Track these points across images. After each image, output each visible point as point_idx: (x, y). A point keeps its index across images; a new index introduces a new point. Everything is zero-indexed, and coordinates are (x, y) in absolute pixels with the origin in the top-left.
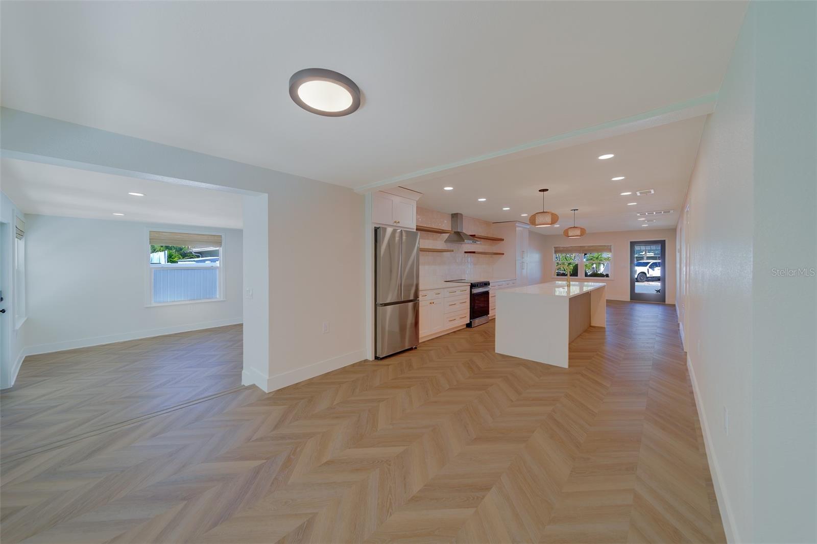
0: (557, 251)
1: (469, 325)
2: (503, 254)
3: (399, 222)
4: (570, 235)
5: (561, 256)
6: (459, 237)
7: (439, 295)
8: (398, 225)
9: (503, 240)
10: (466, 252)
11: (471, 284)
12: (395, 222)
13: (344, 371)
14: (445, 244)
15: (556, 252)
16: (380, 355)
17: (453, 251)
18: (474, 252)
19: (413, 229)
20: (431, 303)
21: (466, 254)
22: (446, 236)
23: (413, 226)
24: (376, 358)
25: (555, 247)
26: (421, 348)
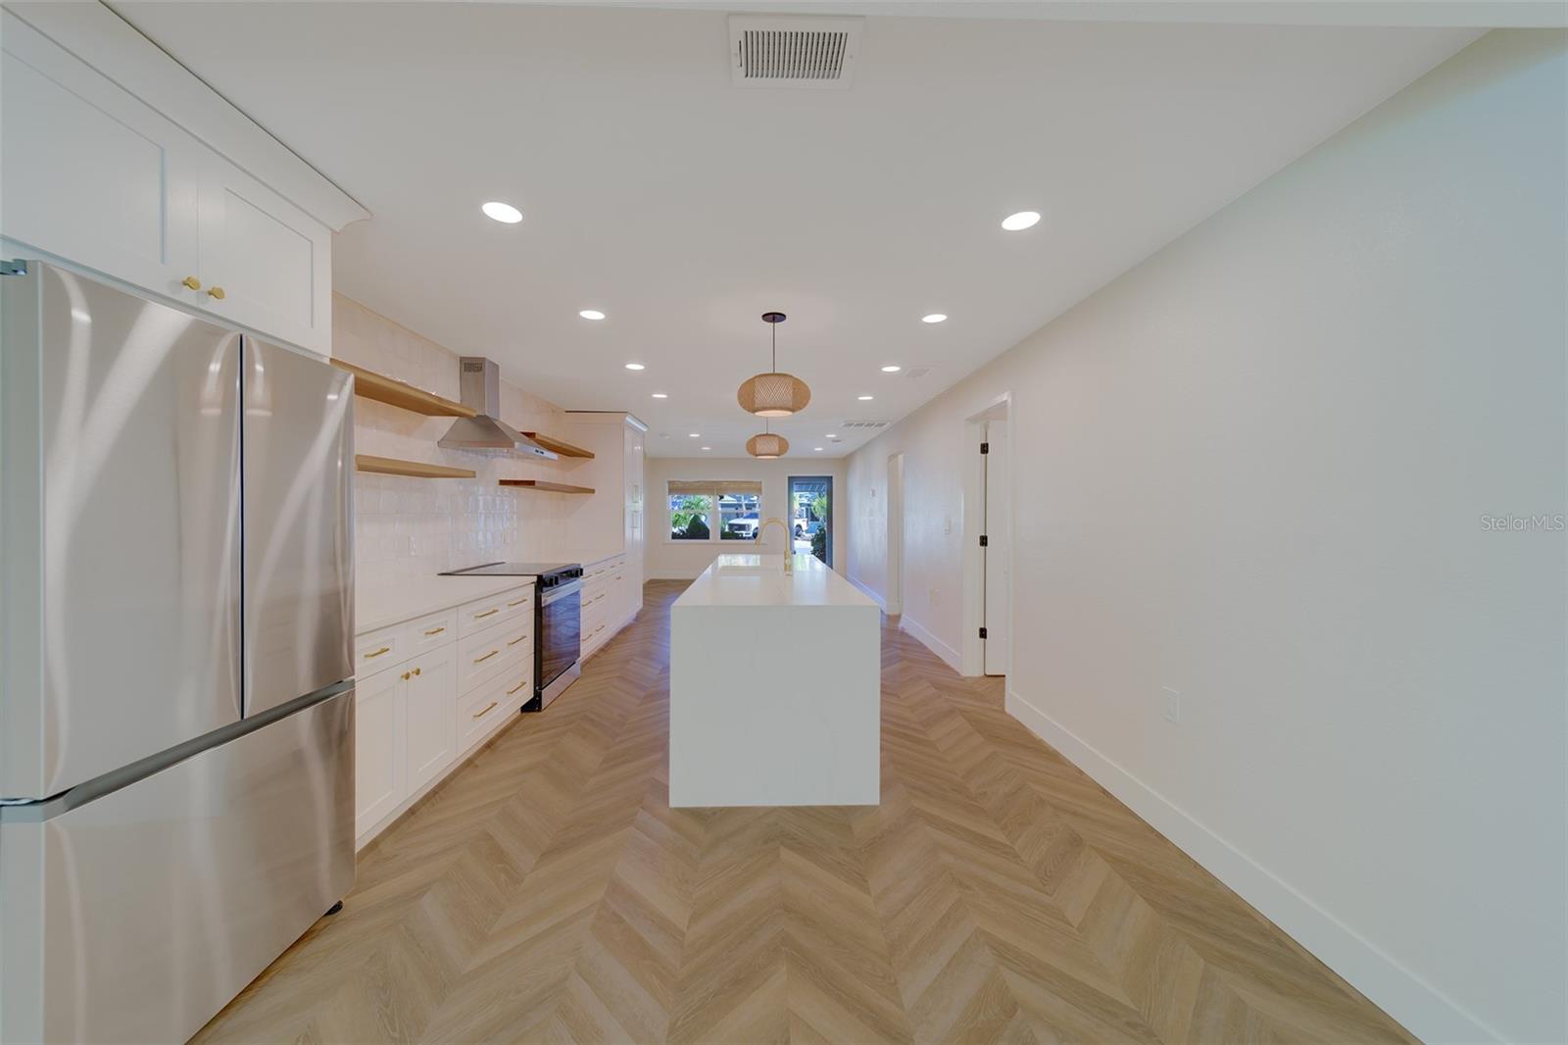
0: (675, 489)
1: (533, 706)
2: (593, 491)
4: (758, 453)
5: (684, 501)
6: (488, 431)
7: (440, 635)
9: (591, 456)
10: (503, 483)
11: (540, 577)
14: (438, 449)
15: (671, 491)
17: (473, 475)
18: (531, 483)
20: (407, 677)
21: (507, 489)
22: (444, 424)
25: (670, 482)
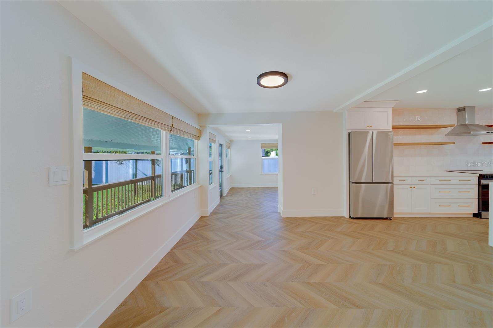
1: (477, 216)
3: (371, 126)
7: (423, 182)
8: (371, 128)
10: (483, 143)
11: (481, 175)
12: (368, 127)
13: (325, 218)
14: (445, 137)
16: (352, 216)
17: (455, 143)
19: (390, 129)
20: (411, 187)
22: (448, 130)
23: (388, 126)
24: (350, 217)
26: (395, 220)
